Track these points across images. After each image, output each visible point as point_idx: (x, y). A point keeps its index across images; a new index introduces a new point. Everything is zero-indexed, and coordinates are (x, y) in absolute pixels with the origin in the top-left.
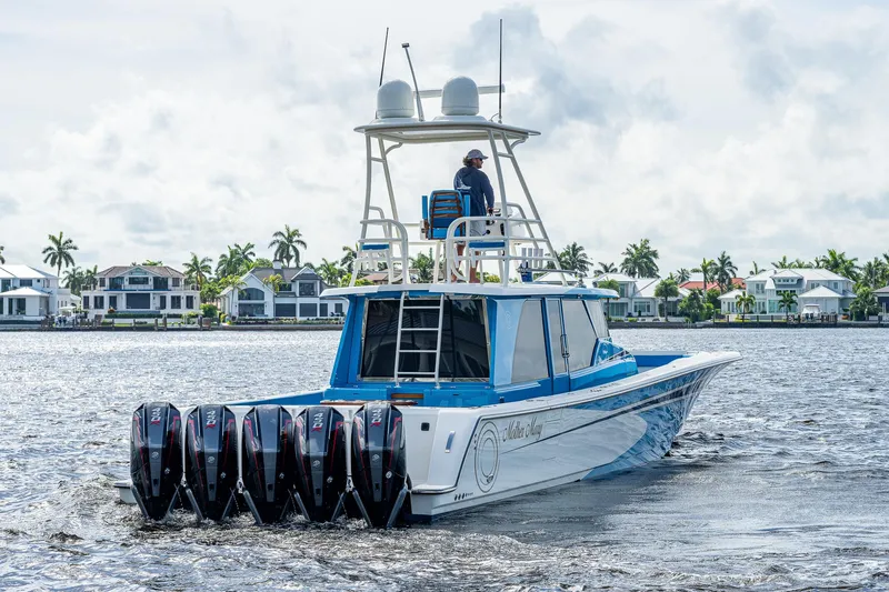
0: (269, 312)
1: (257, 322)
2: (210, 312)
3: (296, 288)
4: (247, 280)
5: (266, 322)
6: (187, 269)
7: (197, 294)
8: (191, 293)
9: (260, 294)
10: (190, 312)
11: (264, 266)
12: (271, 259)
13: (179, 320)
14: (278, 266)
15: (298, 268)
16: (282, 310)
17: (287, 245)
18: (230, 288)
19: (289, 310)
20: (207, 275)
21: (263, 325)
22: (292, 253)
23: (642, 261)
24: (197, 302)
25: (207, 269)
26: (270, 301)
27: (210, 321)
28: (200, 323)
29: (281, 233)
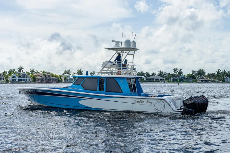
0: (17, 80)
1: (15, 82)
2: (7, 80)
3: (22, 76)
4: (13, 75)
5: (17, 82)
6: (3, 73)
7: (4, 77)
8: (3, 77)
9: (16, 77)
10: (3, 80)
11: (16, 73)
12: (18, 71)
13: (1, 82)
14: (19, 73)
15: (22, 73)
16: (19, 80)
17: (20, 69)
18: (10, 76)
19: (21, 80)
20: (6, 74)
21: (16, 83)
22: (21, 70)
23: (80, 72)
24: (4, 79)
25: (6, 73)
26: (17, 78)
27: (7, 82)
28: (5, 82)
29: (20, 67)
